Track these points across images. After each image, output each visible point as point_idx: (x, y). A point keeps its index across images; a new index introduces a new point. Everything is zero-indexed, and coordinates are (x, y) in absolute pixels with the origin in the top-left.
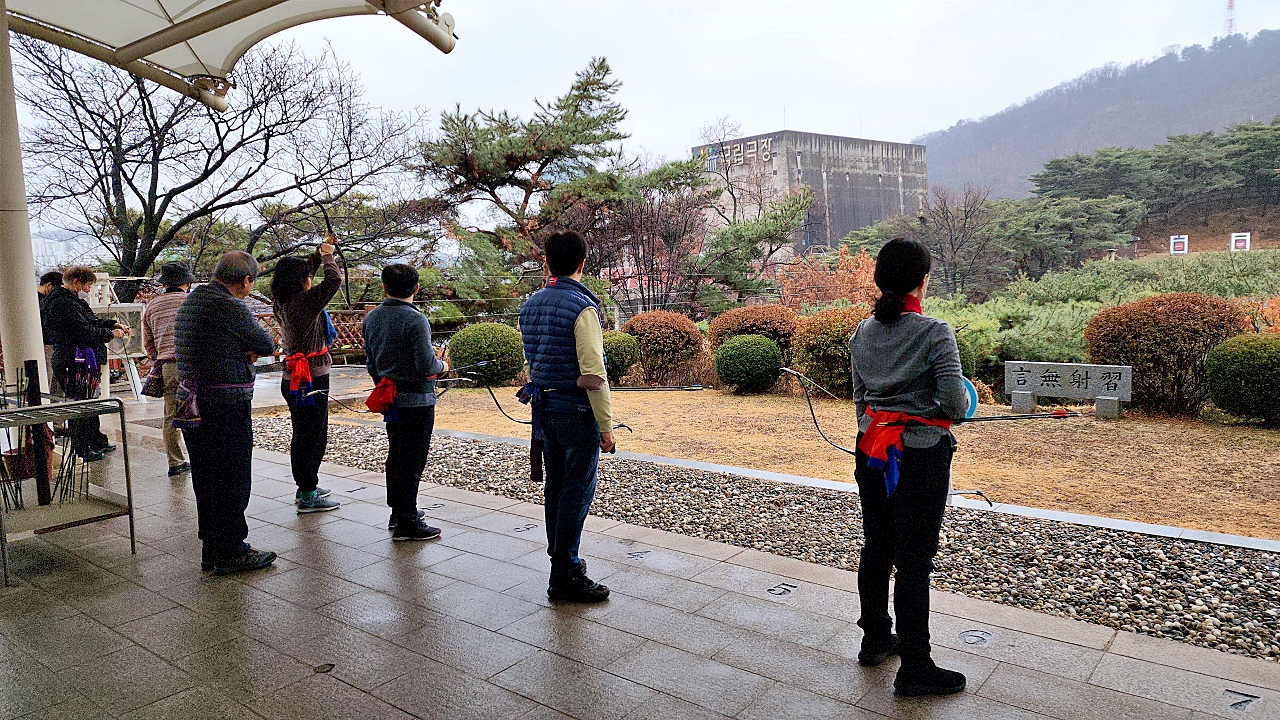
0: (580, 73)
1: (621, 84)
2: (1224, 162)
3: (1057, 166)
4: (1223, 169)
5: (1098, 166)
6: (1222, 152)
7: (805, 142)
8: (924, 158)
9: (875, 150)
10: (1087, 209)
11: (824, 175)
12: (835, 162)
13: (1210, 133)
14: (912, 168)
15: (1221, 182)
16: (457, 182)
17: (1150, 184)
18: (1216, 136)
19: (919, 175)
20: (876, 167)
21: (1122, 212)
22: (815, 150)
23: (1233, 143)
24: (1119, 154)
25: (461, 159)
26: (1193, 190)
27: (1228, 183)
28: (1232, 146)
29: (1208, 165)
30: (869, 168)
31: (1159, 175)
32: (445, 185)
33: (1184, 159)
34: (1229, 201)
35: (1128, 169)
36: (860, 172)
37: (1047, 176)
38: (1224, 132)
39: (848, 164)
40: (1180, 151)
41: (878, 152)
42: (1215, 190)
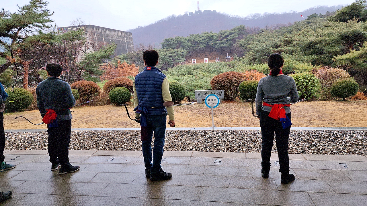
2: (202, 41)
3: (166, 41)
4: (201, 43)
5: (176, 41)
6: (201, 39)
7: (97, 29)
8: (131, 36)
9: (118, 33)
10: (175, 52)
11: (104, 39)
12: (106, 35)
13: (198, 34)
14: (129, 39)
15: (201, 46)
17: (187, 46)
18: (199, 35)
19: (131, 41)
20: (119, 38)
22: (100, 31)
23: (203, 37)
24: (180, 38)
26: (196, 48)
27: (203, 46)
28: (203, 38)
29: (199, 42)
30: (117, 38)
31: (189, 44)
33: (194, 40)
34: (203, 51)
35: (182, 42)
36: (114, 39)
37: (164, 43)
38: (201, 34)
39: (111, 37)
40: (193, 38)
41: (119, 33)
42: (201, 48)
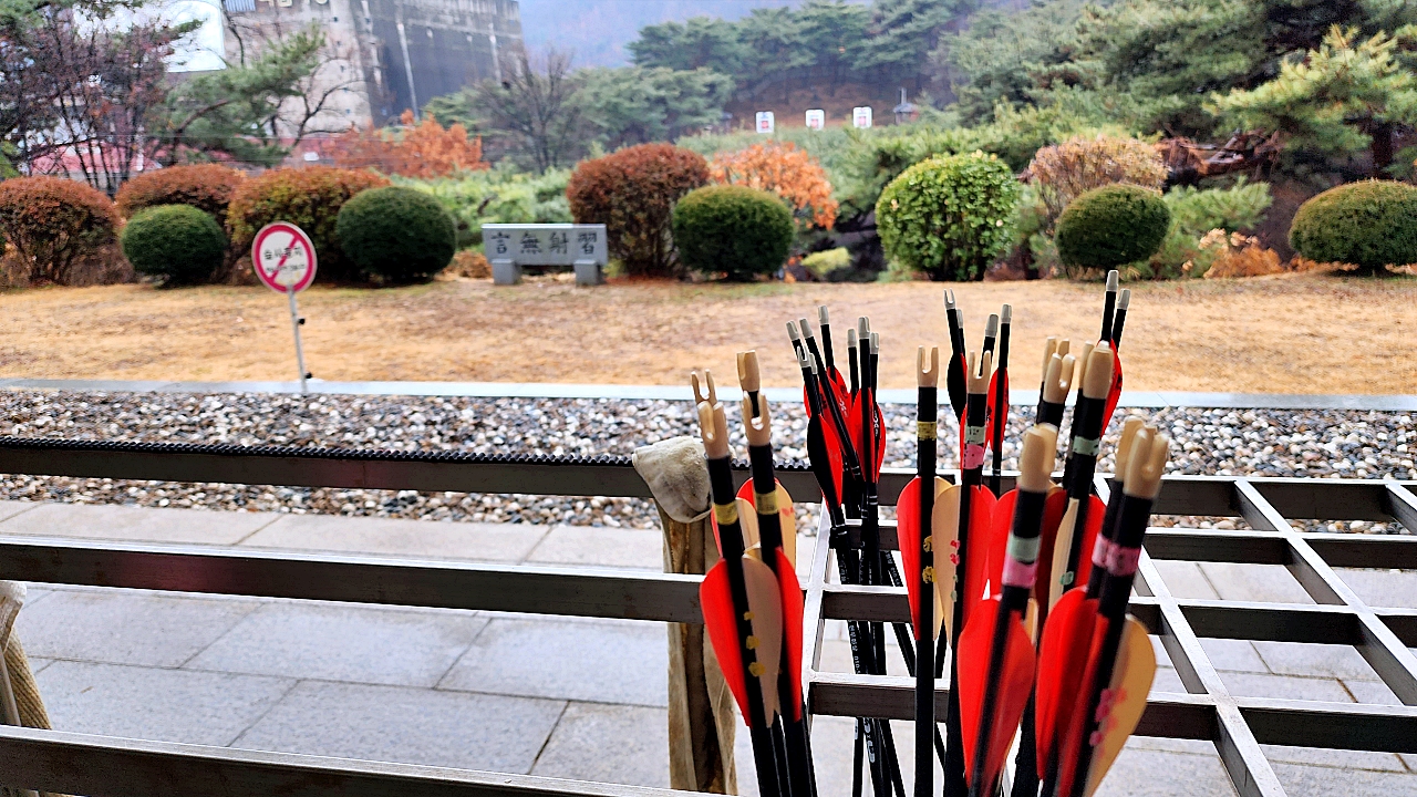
2: (799, 39)
3: (652, 34)
5: (689, 35)
6: (796, 28)
8: (516, 15)
9: (461, 1)
10: (679, 81)
11: (401, 27)
12: (412, 12)
13: (786, 8)
14: (505, 27)
15: (798, 60)
17: (737, 59)
18: (791, 11)
19: (514, 36)
20: (463, 23)
21: (712, 87)
23: (806, 19)
24: (707, 24)
26: (774, 67)
27: (802, 60)
28: (805, 23)
29: (786, 41)
30: (455, 23)
34: (804, 79)
35: (716, 41)
36: (444, 26)
37: (641, 43)
39: (430, 16)
40: (762, 24)
41: (463, 4)
42: (793, 68)
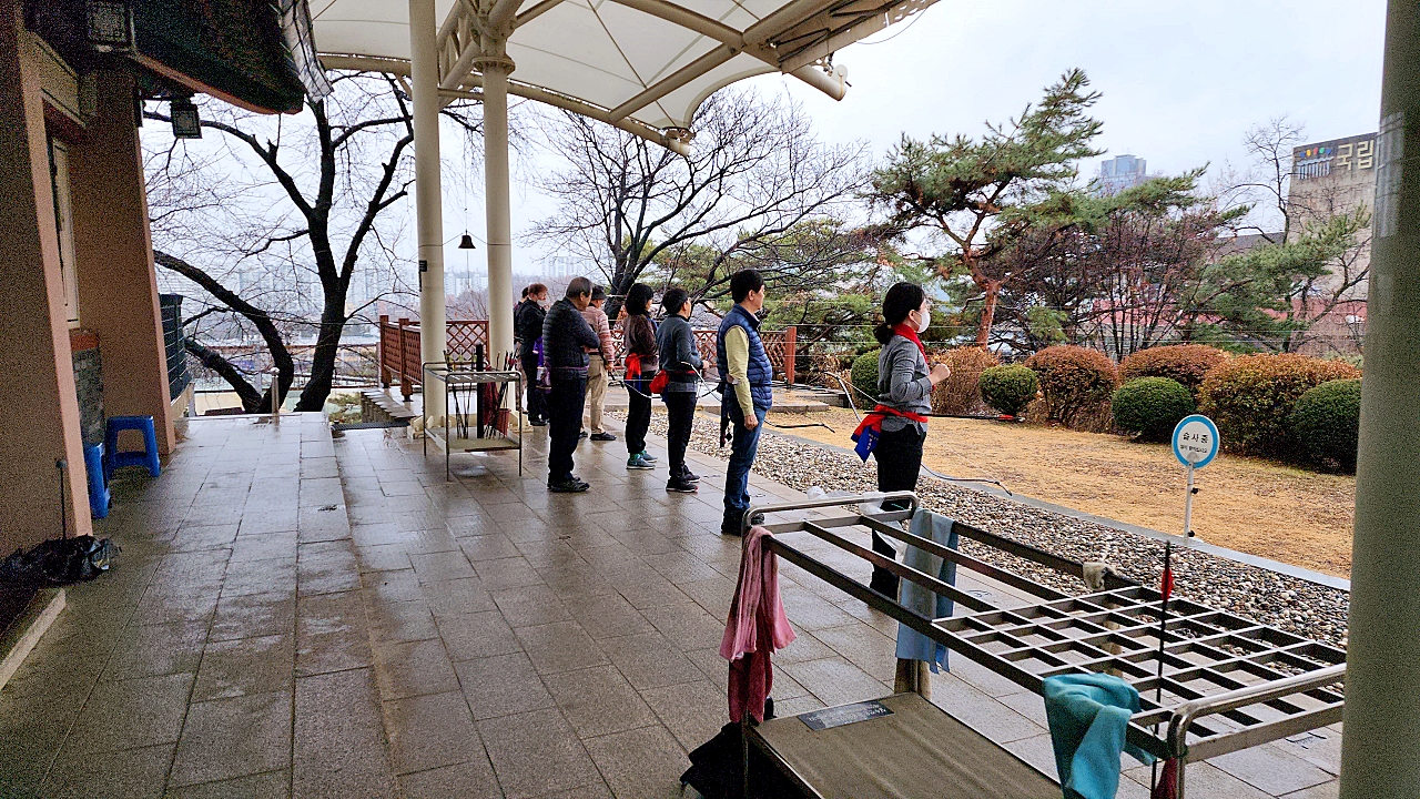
0: (1048, 88)
1: (1100, 95)
16: (904, 209)
25: (907, 186)
32: (893, 211)
